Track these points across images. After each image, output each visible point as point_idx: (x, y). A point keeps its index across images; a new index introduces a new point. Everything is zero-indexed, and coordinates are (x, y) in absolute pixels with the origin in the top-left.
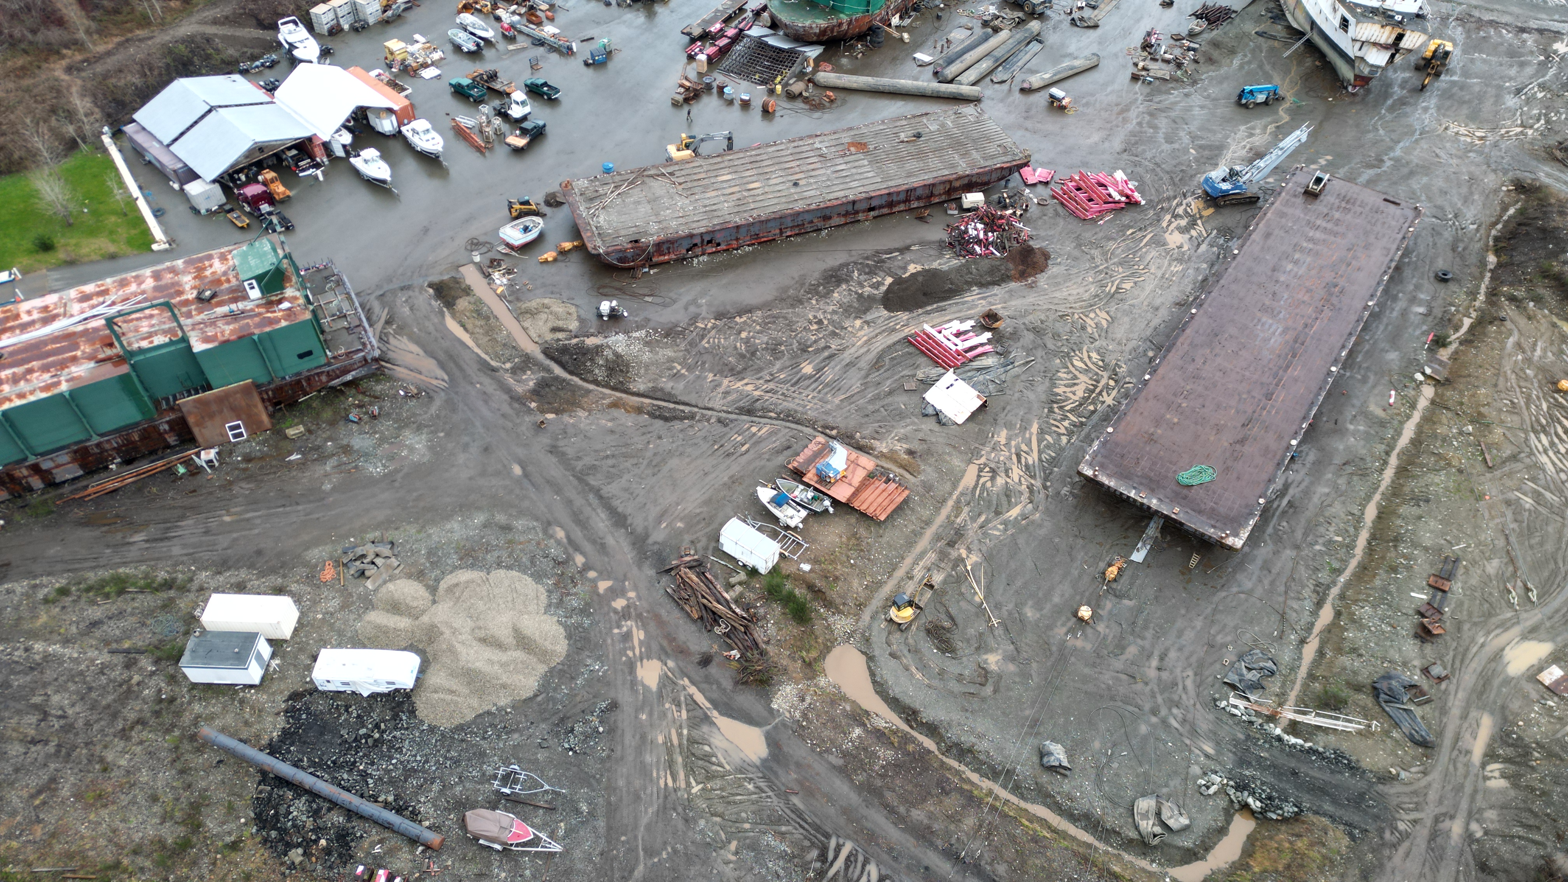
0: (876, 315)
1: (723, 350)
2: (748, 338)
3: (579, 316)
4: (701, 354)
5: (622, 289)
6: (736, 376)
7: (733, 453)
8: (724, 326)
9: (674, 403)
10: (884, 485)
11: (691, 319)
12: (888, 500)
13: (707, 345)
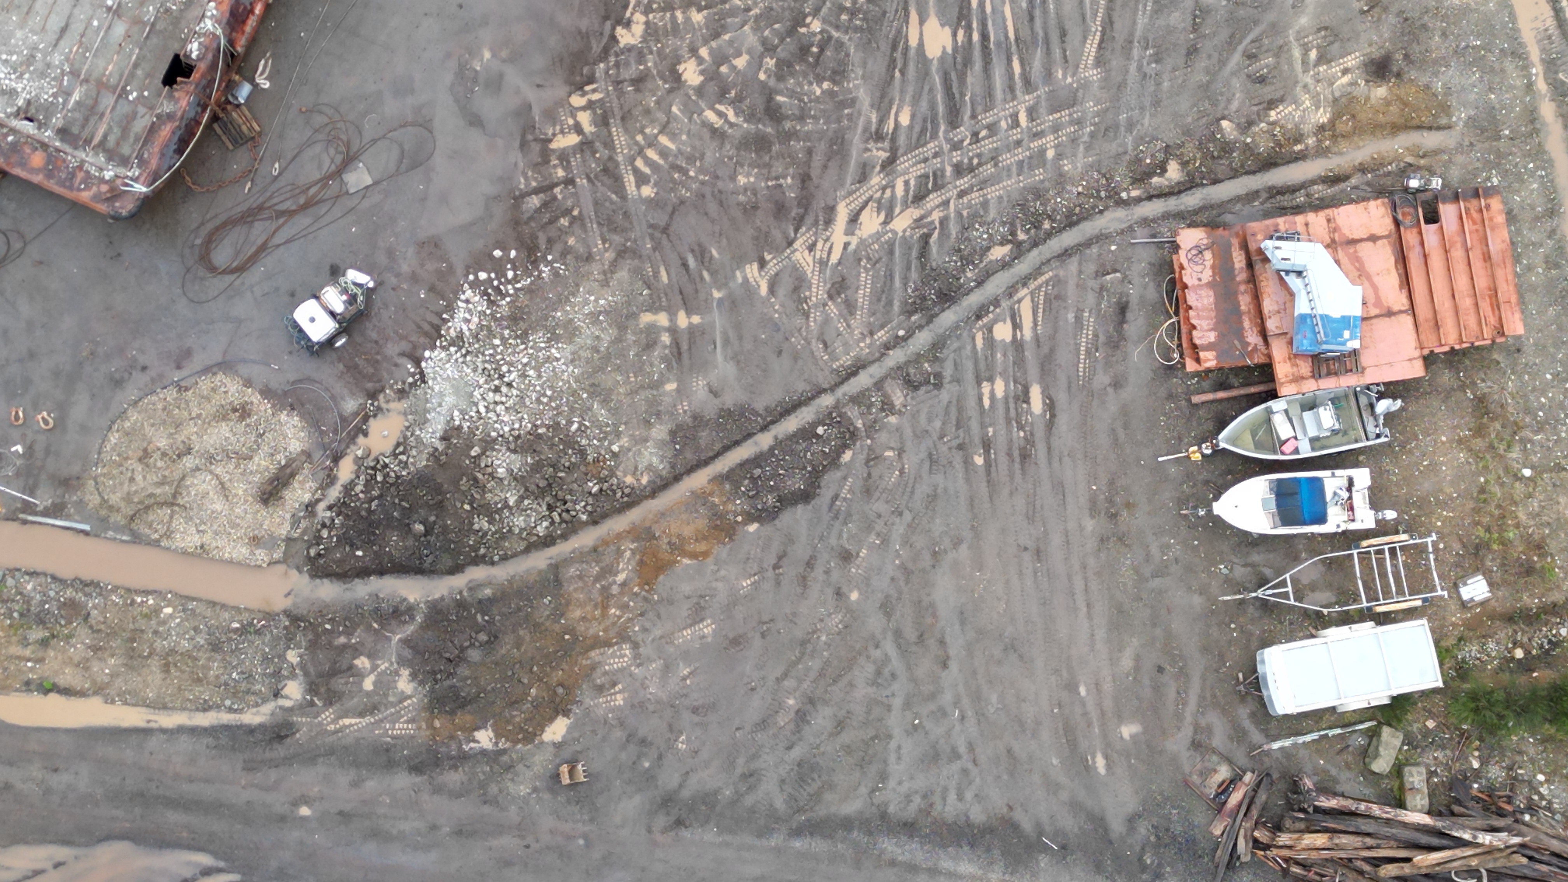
1: (701, 170)
2: (711, 75)
3: (267, 393)
4: (665, 230)
5: (261, 208)
6: (809, 220)
7: (1030, 441)
8: (621, 93)
9: (764, 428)
10: (1430, 230)
11: (524, 145)
12: (1478, 265)
13: (647, 191)
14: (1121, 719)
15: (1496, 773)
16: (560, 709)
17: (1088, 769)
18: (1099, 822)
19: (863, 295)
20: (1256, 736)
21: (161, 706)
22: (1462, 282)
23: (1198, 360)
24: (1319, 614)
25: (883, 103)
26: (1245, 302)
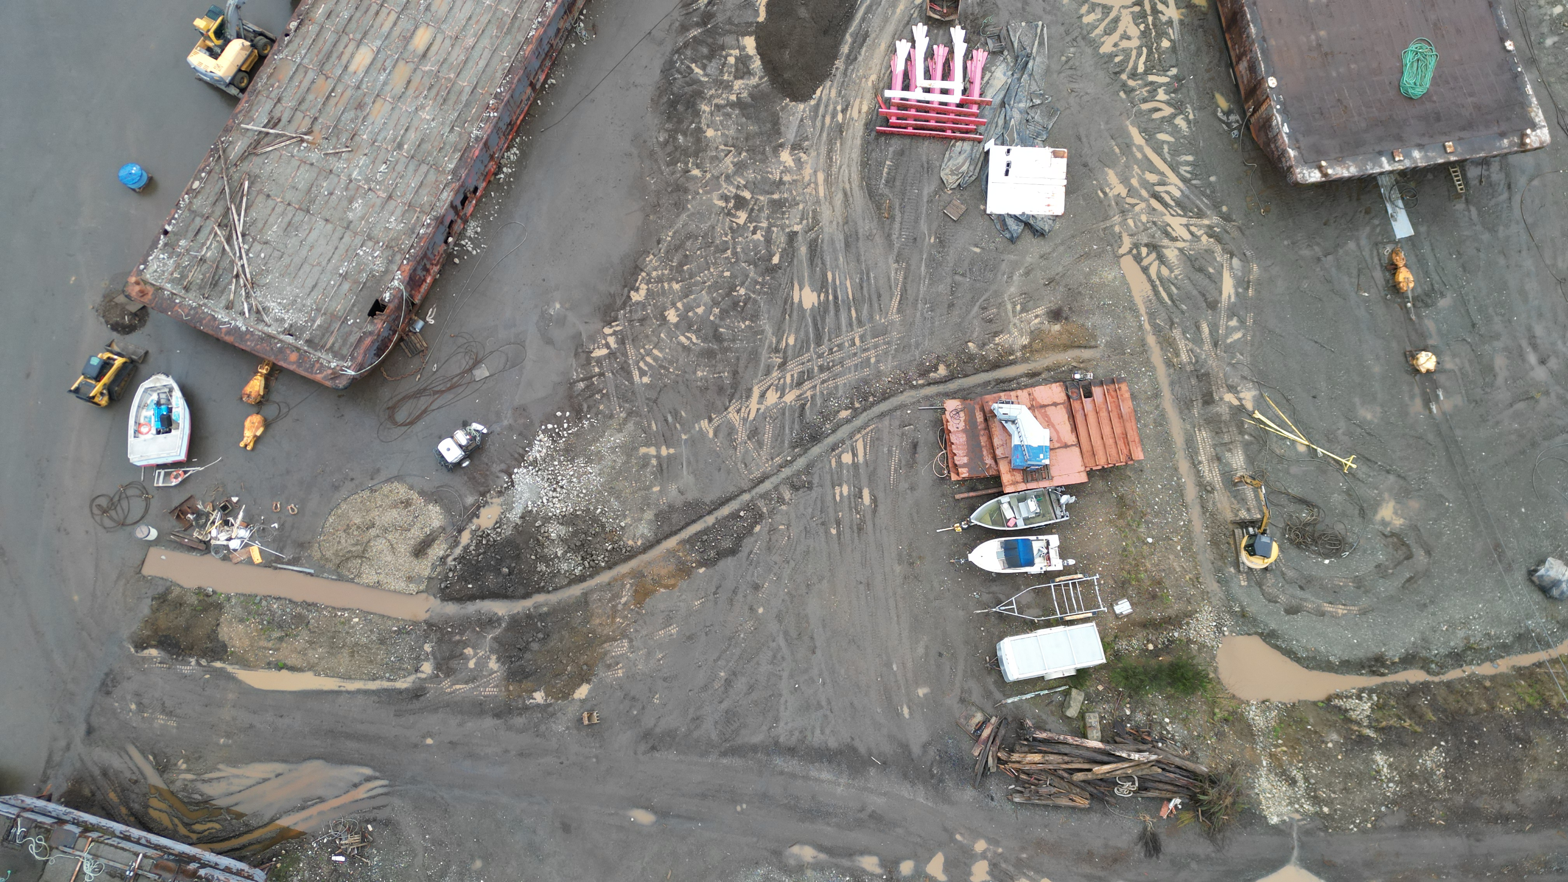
0: (794, 121)
1: (676, 369)
2: (683, 317)
3: (422, 493)
4: (655, 401)
5: (425, 390)
6: (737, 396)
7: (863, 520)
8: (632, 327)
9: (710, 513)
10: (1087, 402)
11: (576, 354)
12: (1115, 421)
13: (646, 380)
14: (917, 685)
15: (1140, 717)
16: (584, 678)
17: (899, 715)
18: (905, 747)
19: (767, 437)
20: (998, 695)
21: (348, 677)
22: (1107, 430)
23: (958, 474)
24: (1032, 621)
25: (779, 332)
26: (983, 440)
